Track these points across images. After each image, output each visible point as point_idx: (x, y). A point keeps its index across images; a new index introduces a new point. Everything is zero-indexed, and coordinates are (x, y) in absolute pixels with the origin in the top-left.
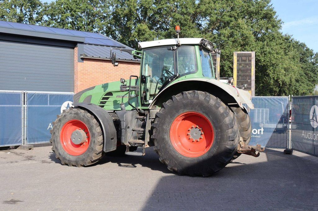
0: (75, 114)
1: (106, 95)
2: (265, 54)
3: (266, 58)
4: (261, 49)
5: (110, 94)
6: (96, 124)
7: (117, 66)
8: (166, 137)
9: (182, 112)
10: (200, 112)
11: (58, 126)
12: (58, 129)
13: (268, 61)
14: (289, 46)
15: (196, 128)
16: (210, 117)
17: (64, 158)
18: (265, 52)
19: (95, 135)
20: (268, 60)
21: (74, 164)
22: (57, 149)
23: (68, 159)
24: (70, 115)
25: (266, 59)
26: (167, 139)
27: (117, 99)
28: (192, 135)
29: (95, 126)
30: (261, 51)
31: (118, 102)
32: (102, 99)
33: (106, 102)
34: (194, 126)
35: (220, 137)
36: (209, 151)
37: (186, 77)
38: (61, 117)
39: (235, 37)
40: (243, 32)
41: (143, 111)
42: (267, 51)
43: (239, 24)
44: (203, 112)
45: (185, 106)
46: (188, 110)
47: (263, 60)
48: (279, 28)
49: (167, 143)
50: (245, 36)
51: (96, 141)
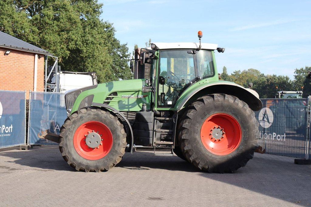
0: (94, 115)
1: (110, 95)
2: (87, 44)
3: (88, 48)
4: (82, 37)
5: (115, 94)
6: (120, 126)
7: (7, 54)
8: (197, 137)
9: (212, 114)
10: (230, 114)
11: (72, 128)
12: (72, 132)
13: (90, 53)
14: (109, 35)
15: (219, 128)
16: (239, 118)
17: (80, 164)
18: (87, 41)
19: (120, 137)
20: (90, 51)
21: (93, 169)
22: (70, 154)
23: (86, 164)
24: (89, 116)
25: (88, 50)
26: (198, 139)
27: (122, 99)
28: (214, 135)
29: (119, 127)
30: (82, 39)
31: (124, 103)
32: (106, 100)
33: (109, 102)
34: (217, 126)
35: (247, 136)
36: (238, 148)
37: (206, 80)
38: (76, 119)
39: (61, 21)
40: (70, 15)
41: (158, 113)
42: (89, 40)
43: (65, 5)
44: (233, 114)
45: (216, 108)
46: (218, 112)
47: (85, 51)
48: (100, 13)
49: (199, 143)
50: (73, 21)
51: (121, 144)
